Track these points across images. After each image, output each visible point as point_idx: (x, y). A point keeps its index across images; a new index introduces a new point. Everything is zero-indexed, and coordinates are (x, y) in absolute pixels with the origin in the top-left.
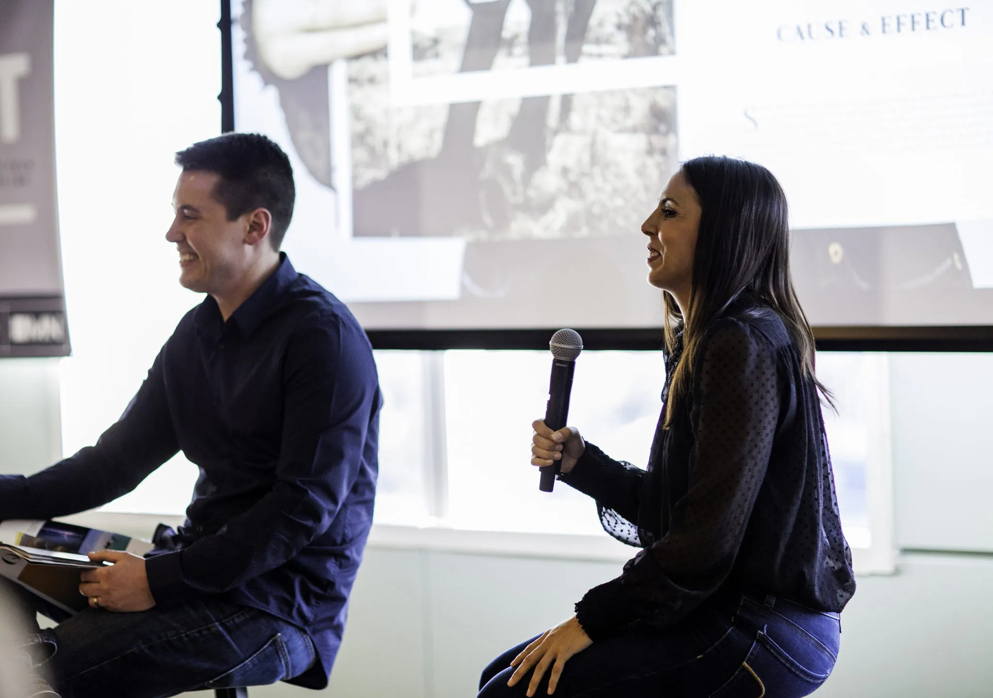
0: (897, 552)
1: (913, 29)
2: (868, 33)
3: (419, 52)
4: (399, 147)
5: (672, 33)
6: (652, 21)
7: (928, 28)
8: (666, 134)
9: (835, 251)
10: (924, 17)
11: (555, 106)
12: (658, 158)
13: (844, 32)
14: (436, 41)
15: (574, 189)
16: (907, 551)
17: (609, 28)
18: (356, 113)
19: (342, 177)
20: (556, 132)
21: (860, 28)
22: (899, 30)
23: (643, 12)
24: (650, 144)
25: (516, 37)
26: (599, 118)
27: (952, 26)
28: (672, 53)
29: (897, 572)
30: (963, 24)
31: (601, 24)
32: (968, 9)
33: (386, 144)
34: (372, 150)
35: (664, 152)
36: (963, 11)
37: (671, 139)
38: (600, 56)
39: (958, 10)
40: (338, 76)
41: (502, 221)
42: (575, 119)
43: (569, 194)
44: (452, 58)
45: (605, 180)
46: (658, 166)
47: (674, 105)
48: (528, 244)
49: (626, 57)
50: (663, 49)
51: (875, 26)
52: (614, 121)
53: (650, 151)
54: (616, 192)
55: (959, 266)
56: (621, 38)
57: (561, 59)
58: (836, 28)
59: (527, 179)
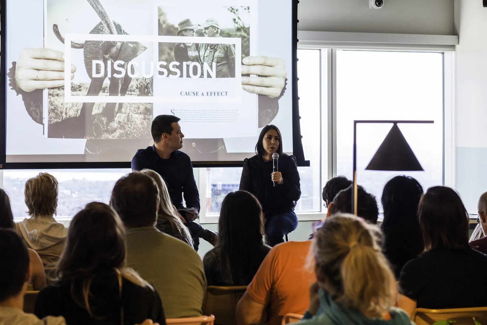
1: (214, 95)
2: (203, 95)
3: (74, 89)
4: (66, 114)
5: (152, 91)
6: (147, 87)
7: (218, 95)
8: (150, 115)
9: (194, 144)
10: (217, 93)
11: (117, 105)
13: (198, 95)
14: (80, 87)
15: (122, 127)
17: (134, 88)
18: (51, 103)
19: (46, 121)
20: (117, 113)
21: (201, 94)
22: (211, 95)
23: (144, 85)
24: (145, 117)
25: (106, 87)
26: (130, 109)
27: (224, 95)
28: (152, 96)
30: (226, 95)
31: (132, 87)
33: (62, 113)
34: (57, 114)
36: (226, 92)
38: (131, 94)
40: (45, 93)
41: (99, 134)
42: (123, 110)
43: (120, 129)
44: (85, 92)
45: (131, 125)
46: (147, 122)
47: (152, 108)
48: (108, 140)
49: (138, 95)
50: (149, 94)
51: (205, 94)
52: (135, 111)
53: (145, 119)
54: (134, 128)
55: (224, 148)
56: (137, 91)
57: (119, 94)
58: (196, 94)
59: (108, 124)
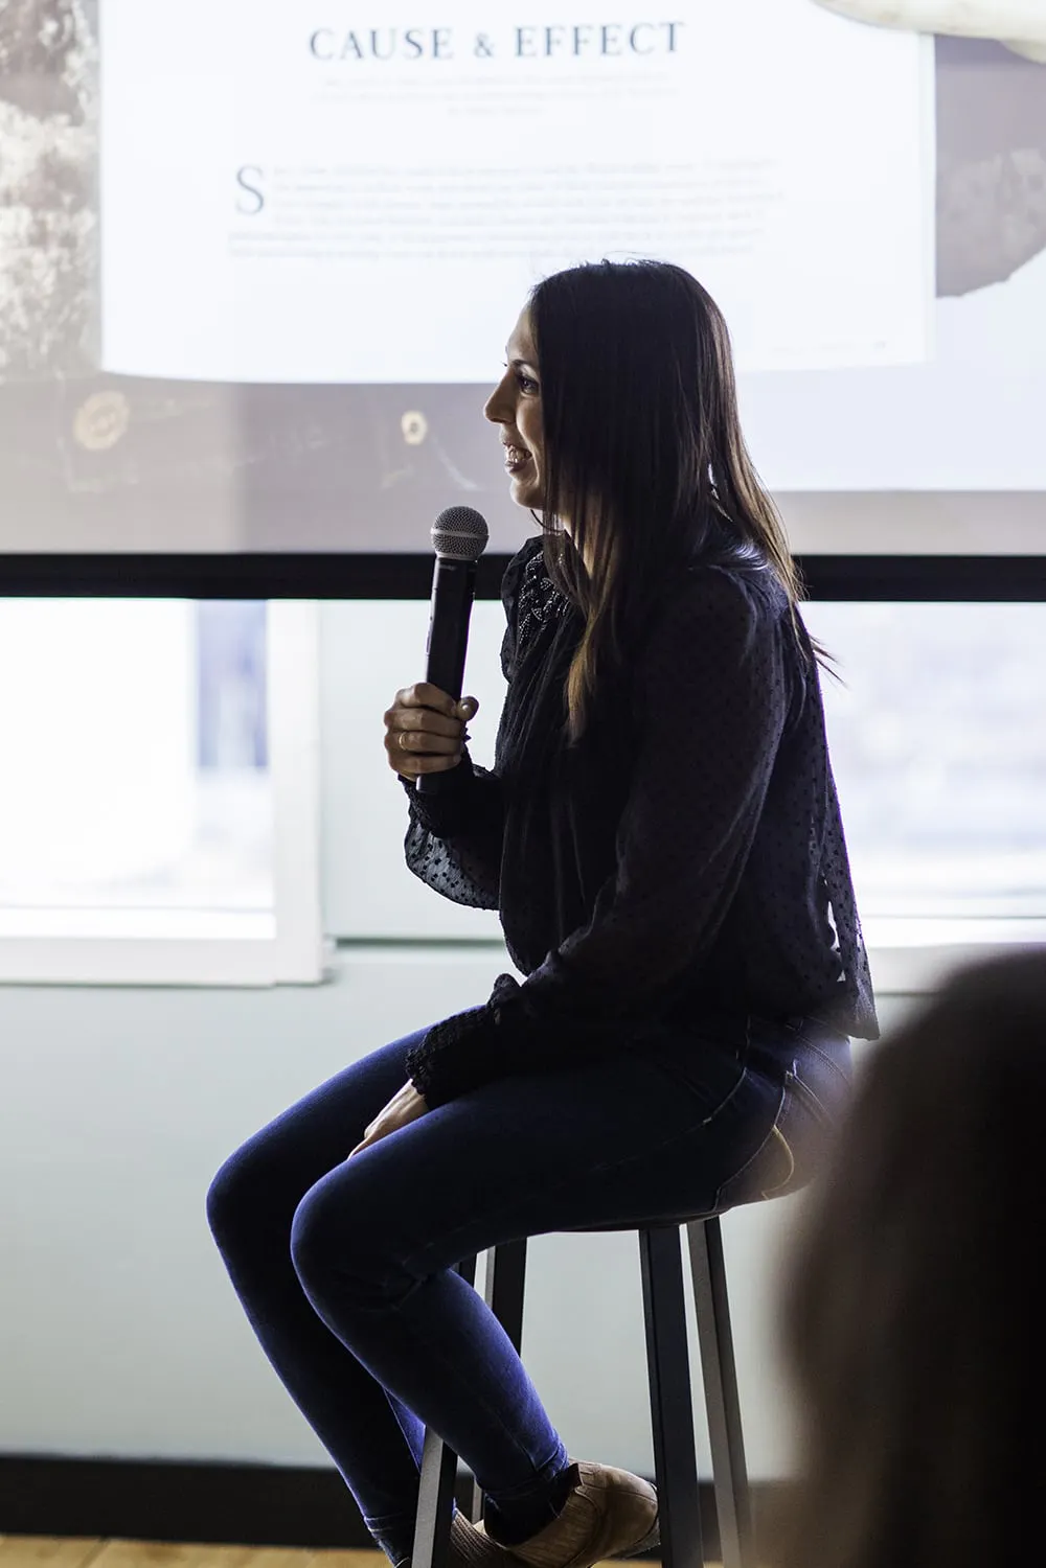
0: (331, 944)
1: (577, 51)
2: (488, 53)
5: (94, 30)
7: (605, 51)
8: (75, 209)
10: (599, 33)
12: (54, 252)
13: (442, 50)
16: (346, 943)
21: (473, 44)
22: (549, 53)
24: (41, 224)
27: (650, 50)
29: (328, 979)
30: (672, 48)
32: (681, 24)
35: (68, 241)
36: (672, 26)
37: (86, 219)
39: (662, 25)
47: (94, 158)
51: (504, 43)
53: (40, 239)
58: (427, 42)
